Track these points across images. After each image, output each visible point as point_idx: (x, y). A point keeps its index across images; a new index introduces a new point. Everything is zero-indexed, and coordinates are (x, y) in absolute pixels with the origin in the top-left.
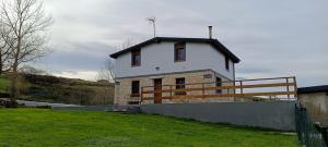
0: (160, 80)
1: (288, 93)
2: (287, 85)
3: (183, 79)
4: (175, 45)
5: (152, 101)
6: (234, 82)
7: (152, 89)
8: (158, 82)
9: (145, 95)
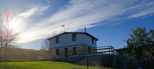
0: (67, 48)
1: (110, 51)
2: (109, 49)
3: (76, 48)
4: (73, 35)
5: (64, 57)
6: (96, 48)
7: (64, 52)
8: (66, 49)
9: (61, 55)
